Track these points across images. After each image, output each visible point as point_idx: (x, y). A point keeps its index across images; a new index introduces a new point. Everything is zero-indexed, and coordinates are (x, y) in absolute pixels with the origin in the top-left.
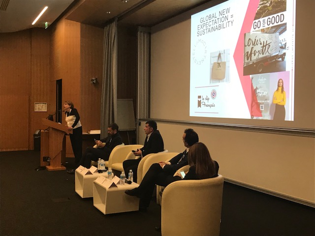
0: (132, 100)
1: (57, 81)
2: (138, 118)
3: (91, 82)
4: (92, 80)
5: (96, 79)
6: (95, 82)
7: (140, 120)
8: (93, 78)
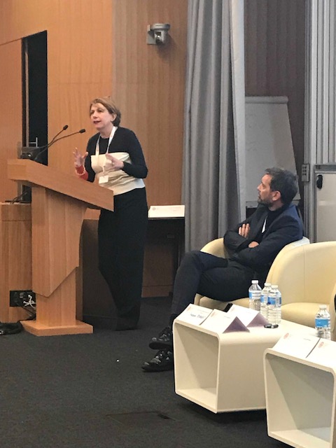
0: (286, 99)
1: (24, 40)
2: (313, 162)
3: (149, 40)
4: (152, 32)
5: (167, 28)
6: (162, 38)
7: (318, 167)
8: (157, 26)
